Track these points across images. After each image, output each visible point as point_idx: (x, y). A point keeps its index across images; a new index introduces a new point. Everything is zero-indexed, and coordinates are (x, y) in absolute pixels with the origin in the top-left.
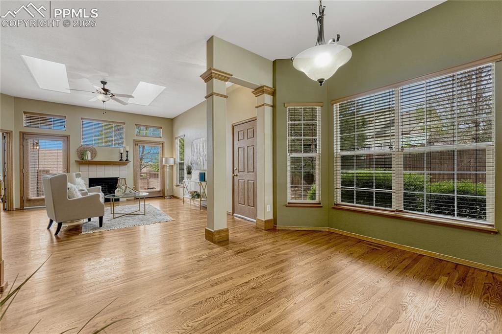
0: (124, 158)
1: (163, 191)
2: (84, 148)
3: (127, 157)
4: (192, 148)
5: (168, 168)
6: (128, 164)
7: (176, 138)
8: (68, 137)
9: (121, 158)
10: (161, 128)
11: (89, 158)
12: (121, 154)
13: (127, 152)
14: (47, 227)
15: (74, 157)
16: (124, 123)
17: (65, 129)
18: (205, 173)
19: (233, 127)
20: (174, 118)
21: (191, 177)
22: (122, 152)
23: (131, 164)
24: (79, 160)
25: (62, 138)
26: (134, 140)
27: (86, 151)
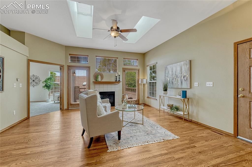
0: (118, 80)
1: (138, 100)
2: (97, 74)
3: (119, 79)
4: (165, 71)
5: (142, 85)
6: (120, 83)
7: (147, 66)
8: (89, 67)
9: (116, 79)
10: (137, 60)
11: (100, 80)
12: (116, 77)
13: (119, 75)
14: (81, 134)
15: (92, 80)
16: (117, 58)
17: (88, 63)
18: (186, 91)
19: (237, 45)
20: (145, 53)
21: (167, 94)
22: (117, 76)
23: (121, 83)
24: (95, 81)
25: (86, 68)
26: (123, 68)
27: (98, 76)
